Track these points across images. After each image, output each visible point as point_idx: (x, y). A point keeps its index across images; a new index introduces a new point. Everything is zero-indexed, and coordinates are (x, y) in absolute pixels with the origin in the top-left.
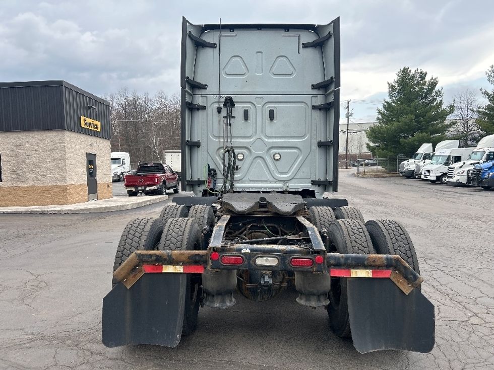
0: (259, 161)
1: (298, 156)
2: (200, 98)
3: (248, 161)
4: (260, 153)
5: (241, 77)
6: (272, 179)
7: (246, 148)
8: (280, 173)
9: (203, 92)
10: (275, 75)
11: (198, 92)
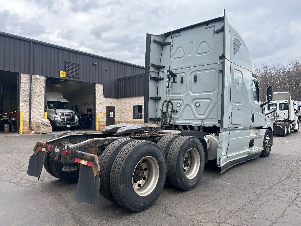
0: (188, 107)
1: (210, 103)
2: (162, 73)
3: (182, 107)
4: (188, 102)
5: (181, 59)
6: (195, 118)
7: (181, 99)
8: (199, 115)
9: (163, 70)
10: (198, 54)
11: (161, 70)
